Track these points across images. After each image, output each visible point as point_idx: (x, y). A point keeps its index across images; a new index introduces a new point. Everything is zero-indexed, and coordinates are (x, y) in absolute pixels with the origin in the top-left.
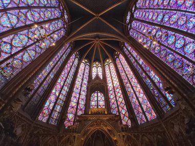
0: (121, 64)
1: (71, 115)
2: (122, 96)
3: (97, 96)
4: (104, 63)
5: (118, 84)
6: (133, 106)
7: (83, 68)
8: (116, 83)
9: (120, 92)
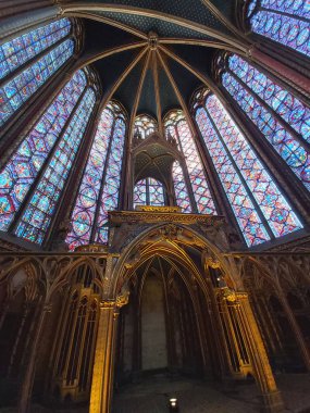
0: (212, 120)
2: (208, 193)
4: (164, 122)
5: (200, 167)
6: (236, 213)
7: (109, 123)
8: (193, 165)
9: (205, 184)
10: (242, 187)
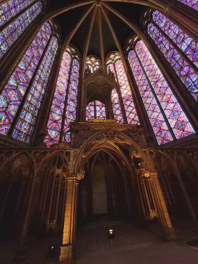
0: (139, 59)
1: (54, 132)
2: (134, 110)
3: (95, 111)
4: (106, 61)
5: (130, 93)
6: (152, 124)
7: (68, 62)
8: (125, 92)
9: (133, 105)
10: (157, 106)
